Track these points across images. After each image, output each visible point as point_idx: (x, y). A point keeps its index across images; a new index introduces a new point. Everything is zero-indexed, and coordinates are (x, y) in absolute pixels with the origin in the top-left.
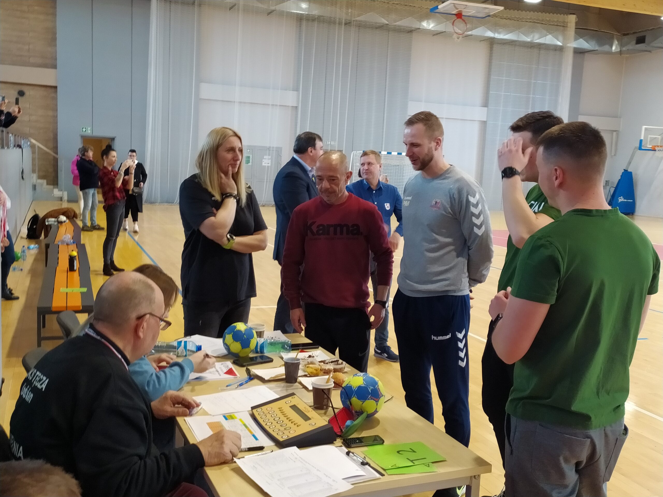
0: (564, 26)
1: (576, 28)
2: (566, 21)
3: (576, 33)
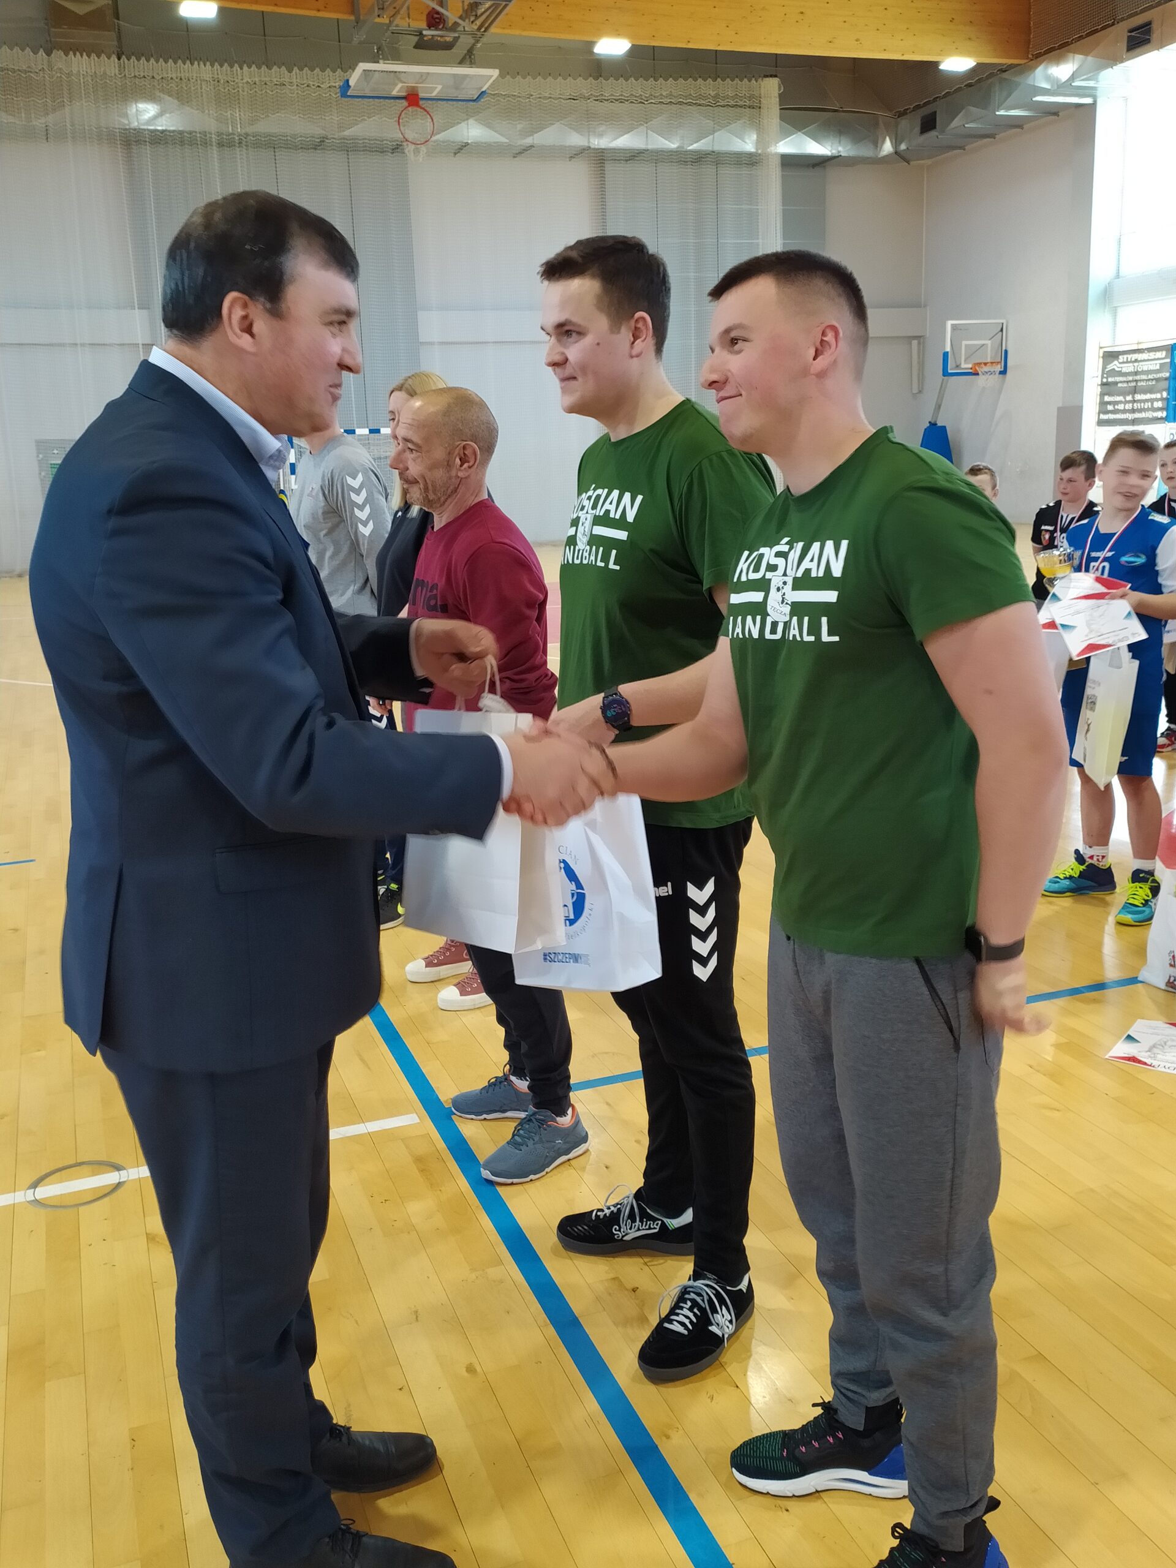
0: (754, 106)
1: (781, 109)
2: (756, 93)
3: (782, 118)
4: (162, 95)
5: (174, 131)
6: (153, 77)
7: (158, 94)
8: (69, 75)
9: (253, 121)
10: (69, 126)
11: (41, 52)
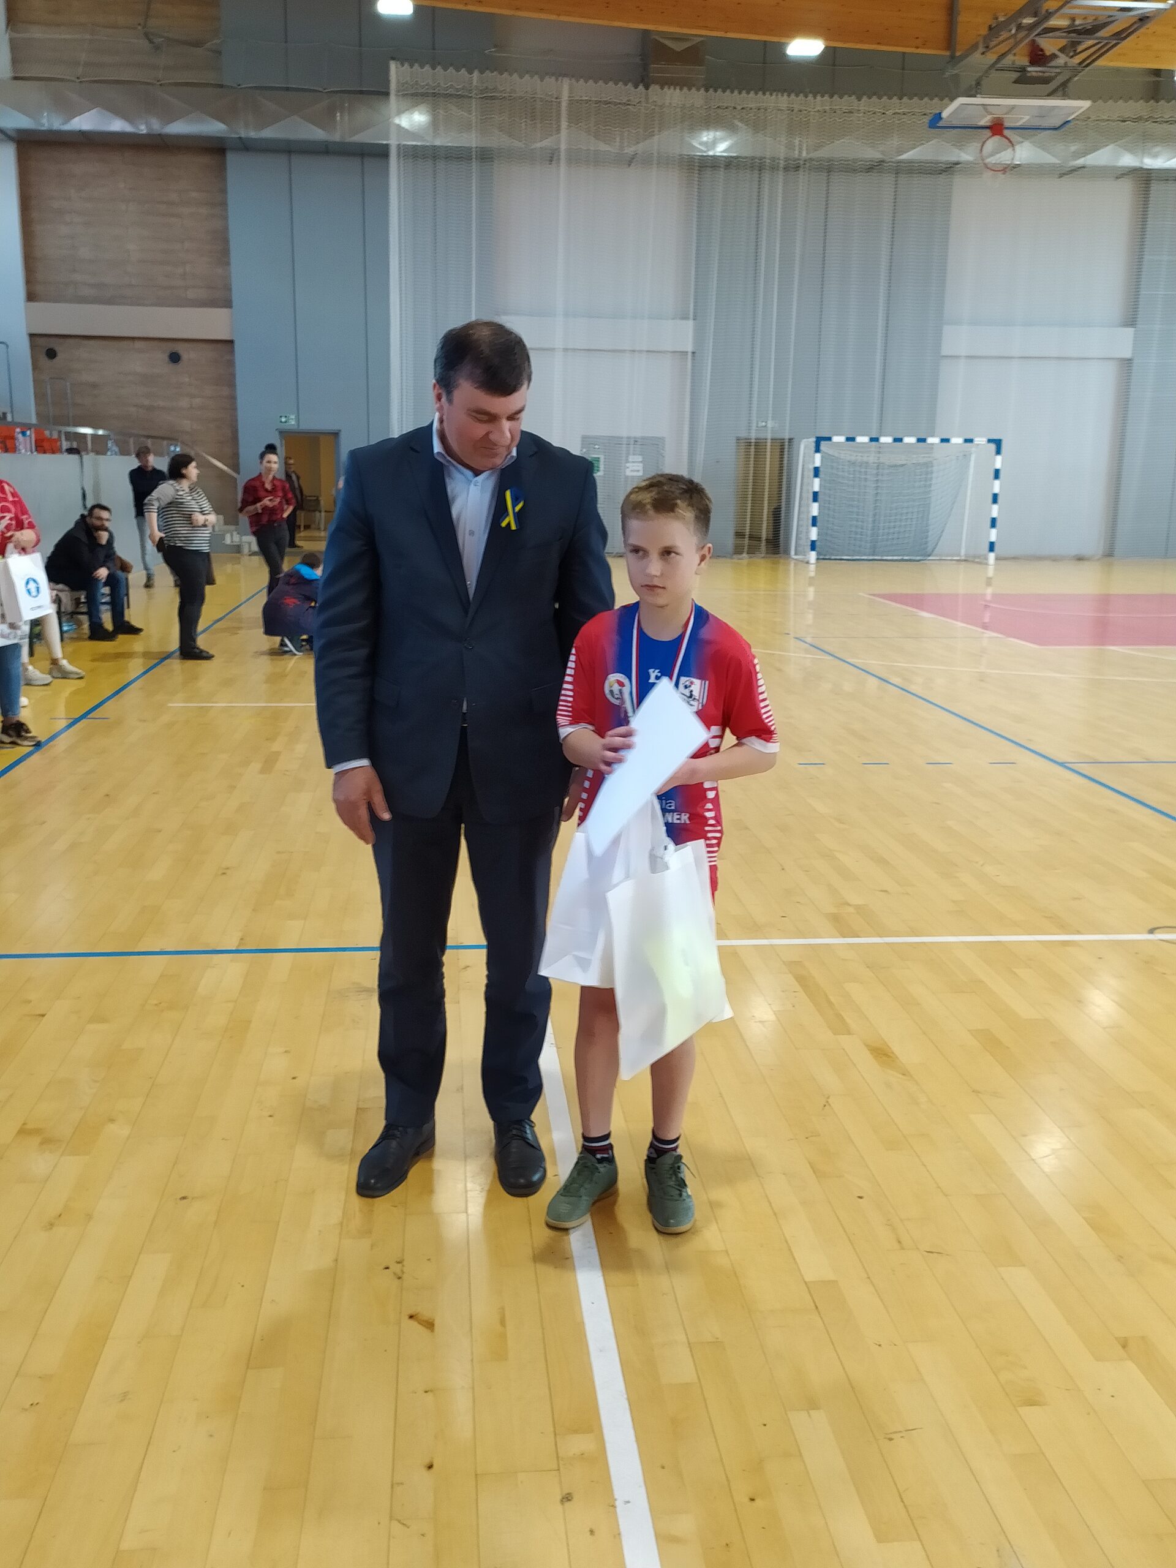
4: (740, 124)
5: (746, 158)
6: (735, 108)
7: (737, 122)
8: (662, 107)
9: (818, 147)
10: (656, 154)
11: (641, 87)
